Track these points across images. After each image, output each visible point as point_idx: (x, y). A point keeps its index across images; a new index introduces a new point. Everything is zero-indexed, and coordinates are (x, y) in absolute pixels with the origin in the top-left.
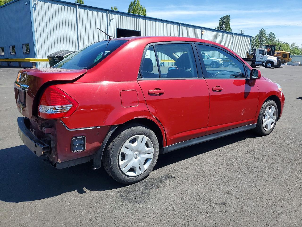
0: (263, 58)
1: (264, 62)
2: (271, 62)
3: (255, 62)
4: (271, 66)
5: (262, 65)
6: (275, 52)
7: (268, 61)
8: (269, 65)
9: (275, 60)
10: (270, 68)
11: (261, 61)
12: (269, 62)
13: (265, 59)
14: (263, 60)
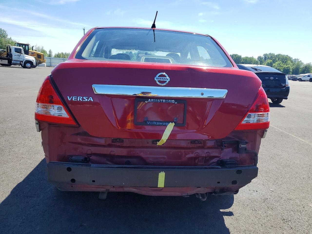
0: (21, 57)
1: (22, 62)
2: (30, 62)
3: (12, 61)
4: (30, 66)
5: (21, 64)
6: (29, 52)
7: (26, 60)
8: (29, 65)
9: (33, 60)
10: (30, 68)
11: (19, 60)
12: (27, 62)
13: (23, 58)
14: (21, 60)
